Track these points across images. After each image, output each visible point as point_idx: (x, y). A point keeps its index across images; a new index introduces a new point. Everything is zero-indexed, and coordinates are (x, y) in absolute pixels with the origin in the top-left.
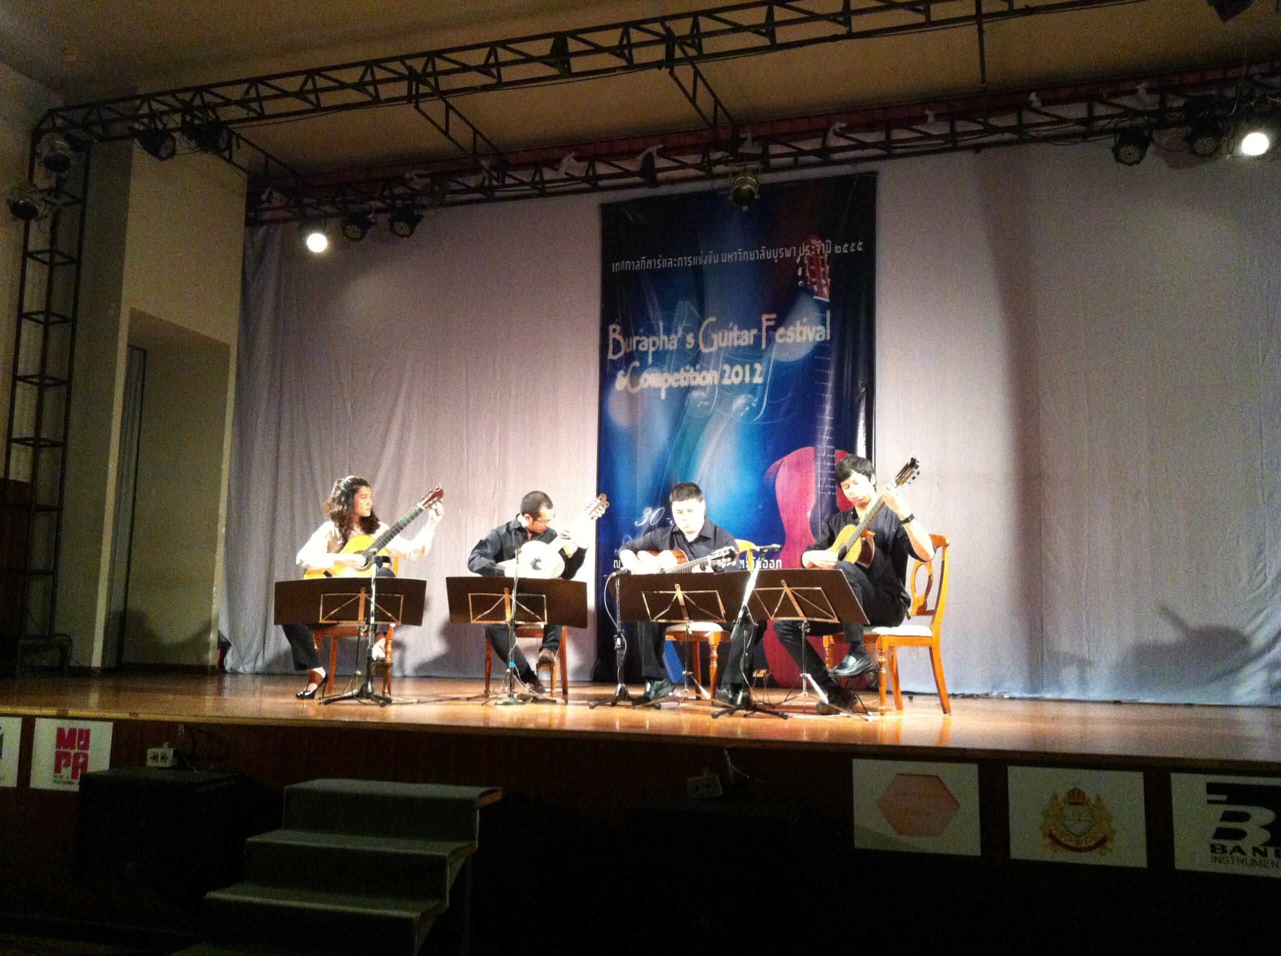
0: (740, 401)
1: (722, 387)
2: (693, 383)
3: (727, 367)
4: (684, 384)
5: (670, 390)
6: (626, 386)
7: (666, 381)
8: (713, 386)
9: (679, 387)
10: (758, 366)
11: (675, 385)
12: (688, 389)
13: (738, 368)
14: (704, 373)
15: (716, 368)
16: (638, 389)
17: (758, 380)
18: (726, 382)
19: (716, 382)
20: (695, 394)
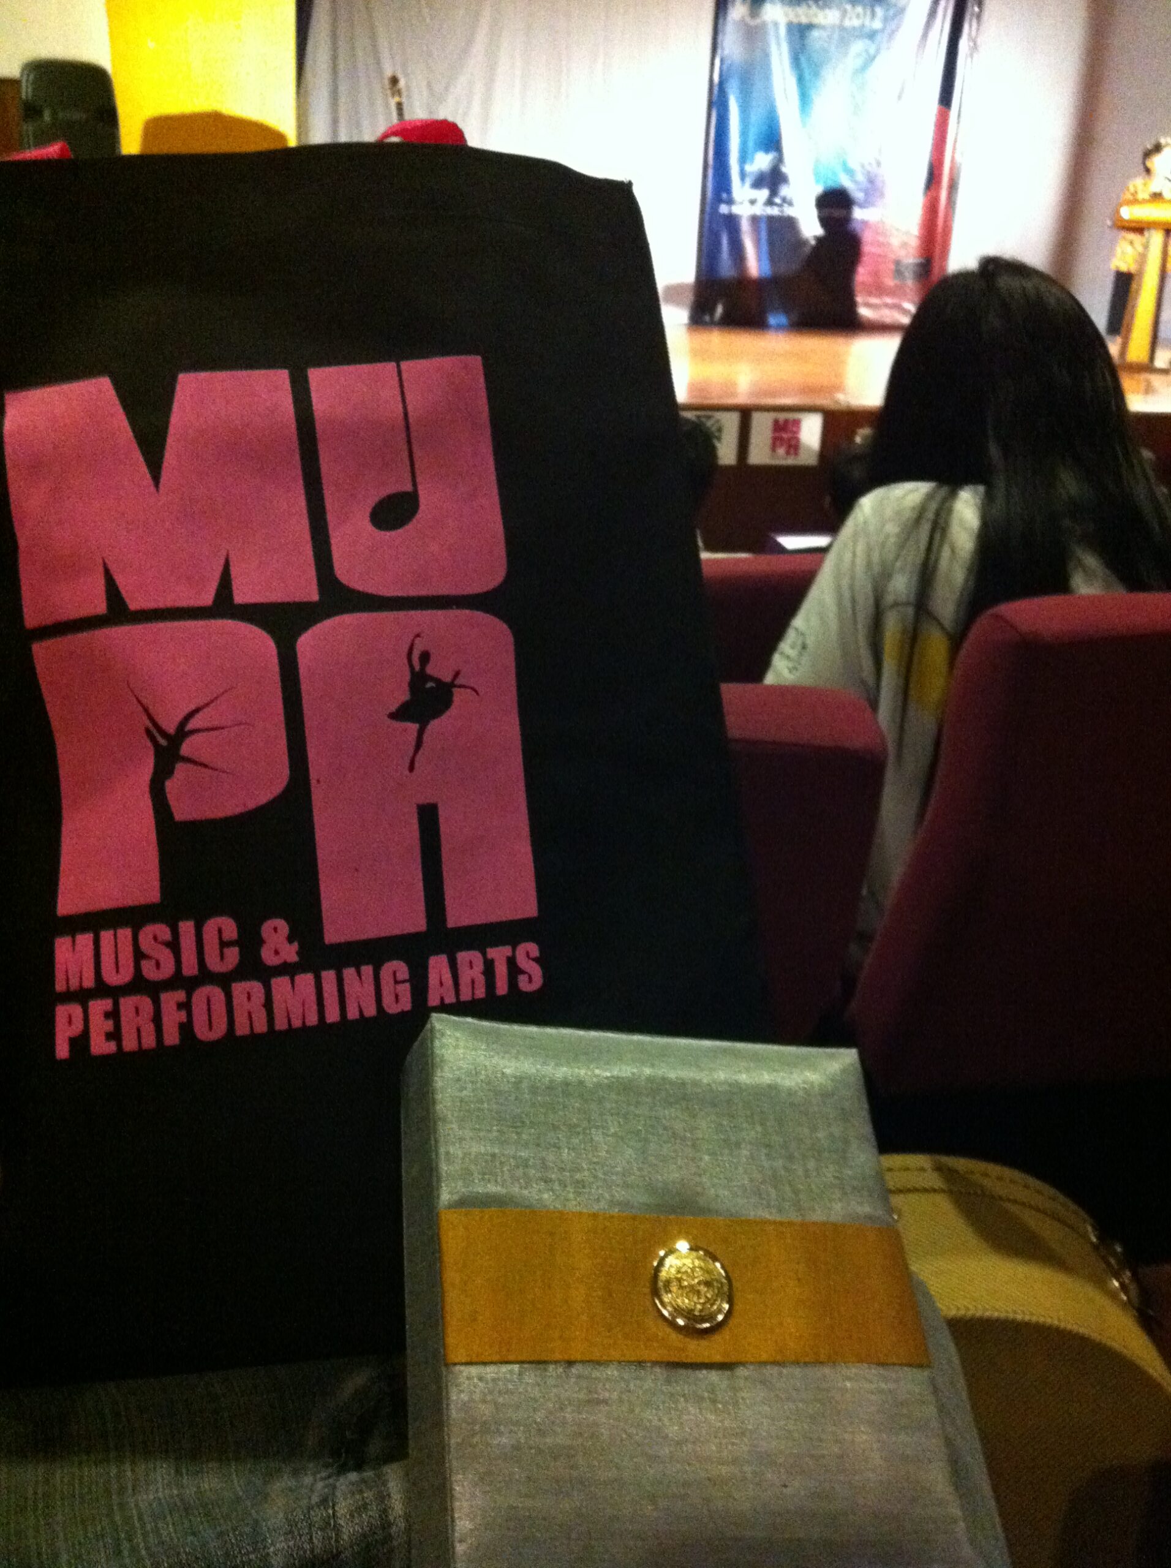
0: (858, 47)
1: (842, 28)
2: (815, 21)
3: (849, 7)
4: (804, 20)
5: (790, 26)
6: (743, 17)
7: (786, 15)
8: (833, 27)
9: (800, 25)
10: (879, 11)
11: (795, 21)
12: (810, 27)
13: (859, 9)
14: (827, 11)
15: (839, 7)
16: (758, 21)
17: (877, 24)
18: (847, 23)
19: (837, 22)
20: (815, 34)
